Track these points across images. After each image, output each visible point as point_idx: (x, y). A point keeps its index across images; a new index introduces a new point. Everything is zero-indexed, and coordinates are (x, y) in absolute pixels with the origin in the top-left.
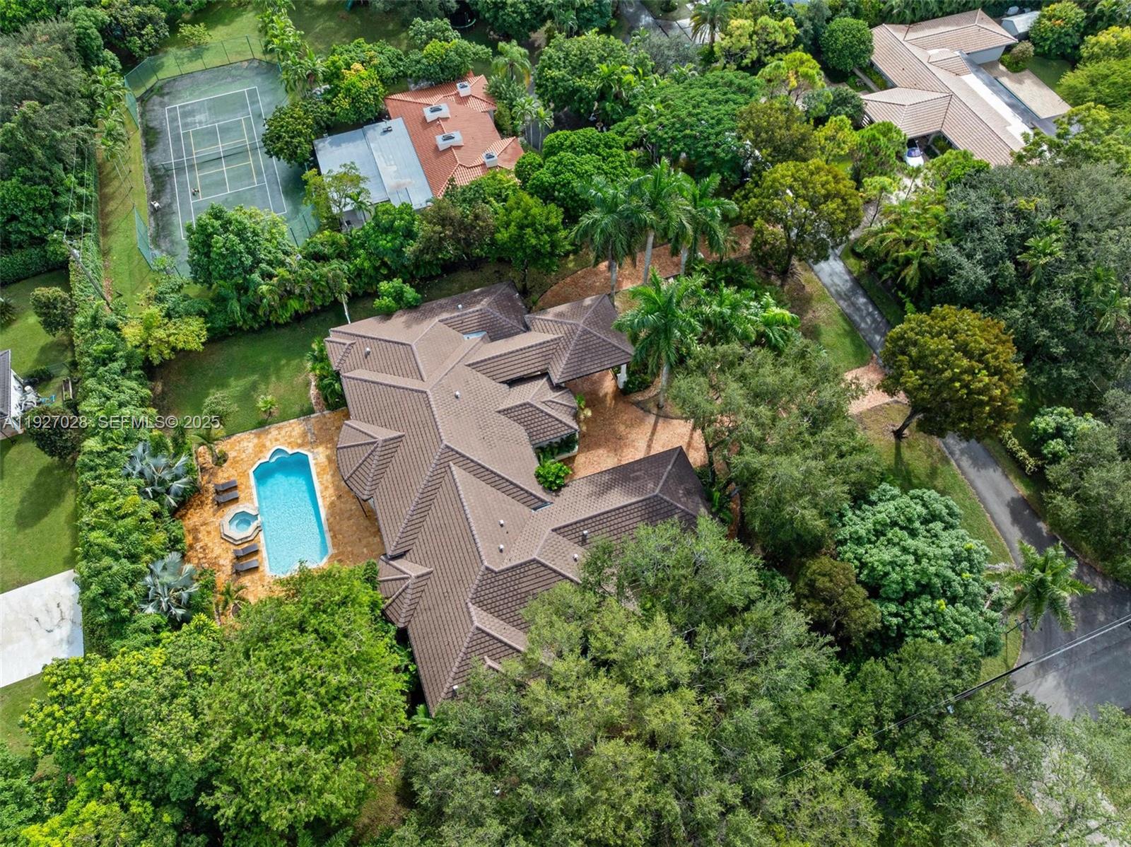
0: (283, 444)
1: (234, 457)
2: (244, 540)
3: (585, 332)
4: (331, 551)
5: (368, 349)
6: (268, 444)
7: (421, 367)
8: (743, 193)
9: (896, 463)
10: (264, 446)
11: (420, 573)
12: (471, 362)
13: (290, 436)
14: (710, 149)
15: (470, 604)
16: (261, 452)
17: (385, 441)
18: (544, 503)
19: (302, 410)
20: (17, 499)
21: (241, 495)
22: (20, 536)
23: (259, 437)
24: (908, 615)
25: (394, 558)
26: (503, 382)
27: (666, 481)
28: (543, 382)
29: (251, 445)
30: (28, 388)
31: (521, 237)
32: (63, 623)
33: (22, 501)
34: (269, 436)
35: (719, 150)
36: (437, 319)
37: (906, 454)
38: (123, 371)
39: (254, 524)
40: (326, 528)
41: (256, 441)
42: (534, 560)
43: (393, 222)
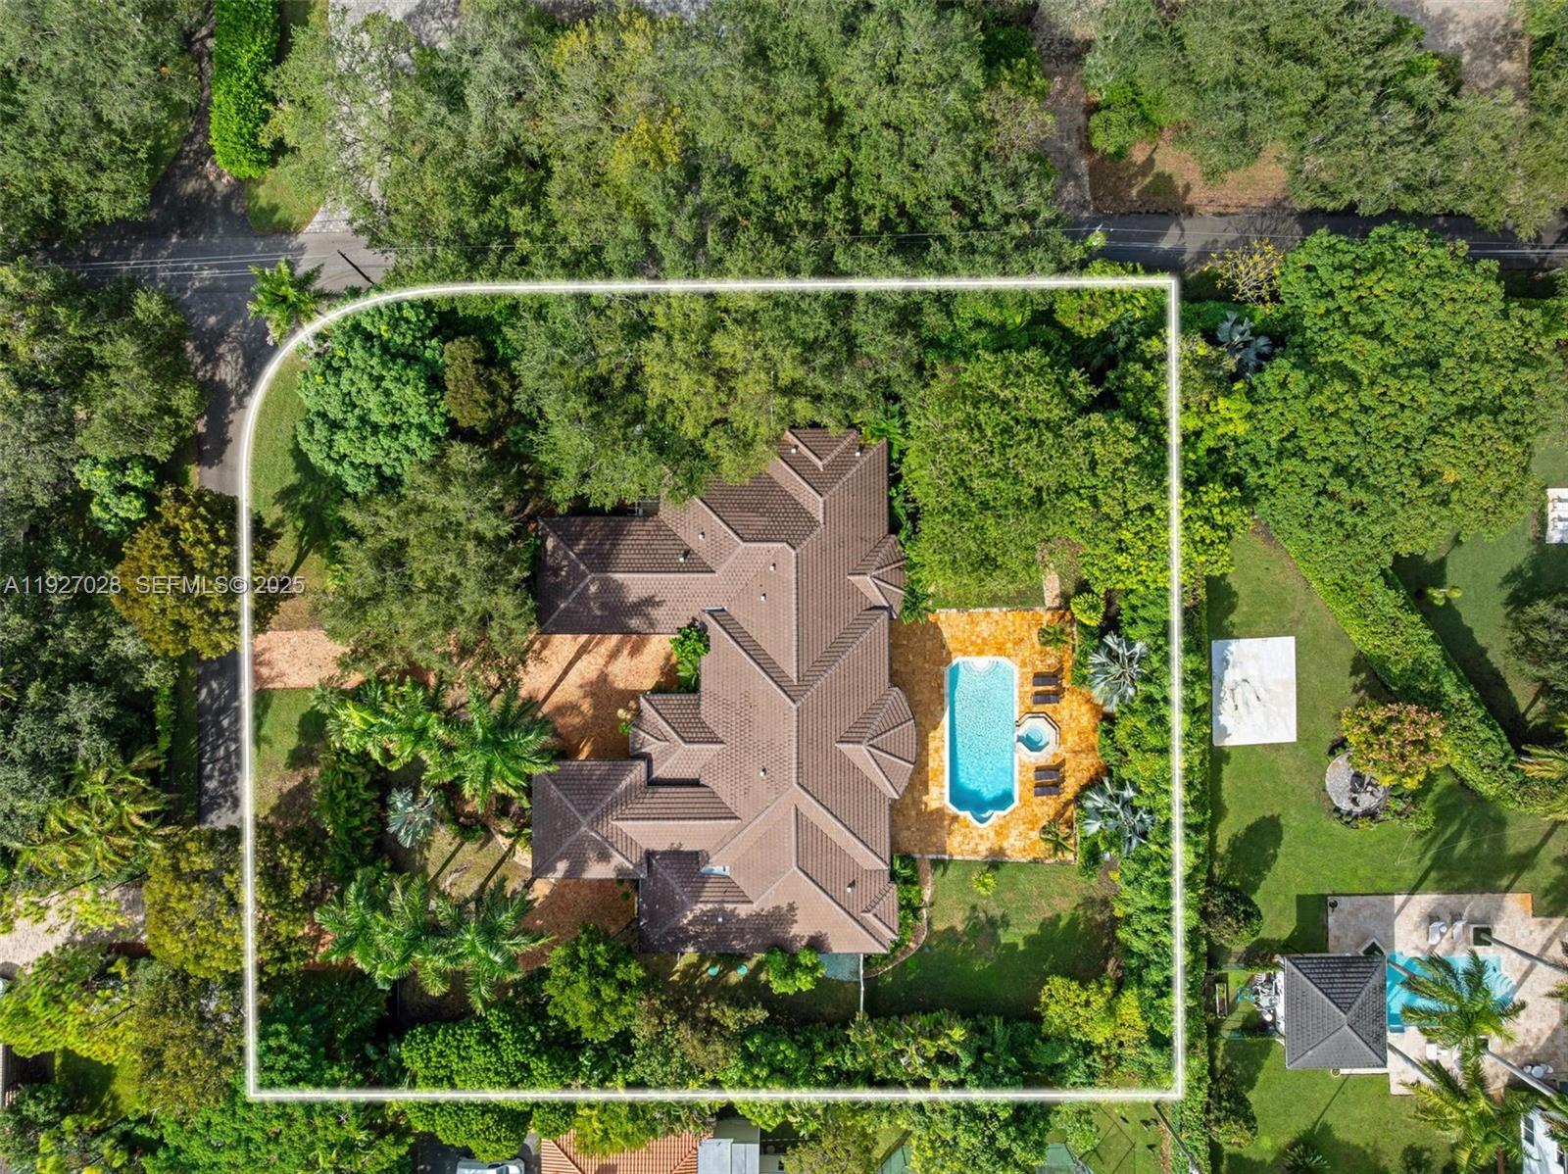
0: (975, 828)
1: (1032, 829)
2: (1036, 715)
3: (584, 813)
4: (947, 671)
5: (849, 890)
6: (992, 835)
7: (793, 828)
8: (286, 966)
9: (307, 552)
10: (998, 834)
11: (862, 577)
12: (733, 822)
13: (965, 836)
14: (295, 1048)
15: (821, 518)
16: (1001, 826)
17: (859, 742)
18: (711, 613)
19: (945, 870)
20: (1281, 860)
21: (1031, 775)
22: (1277, 810)
23: (1001, 848)
24: (418, 343)
25: (884, 608)
26: (704, 786)
27: (574, 589)
28: (659, 772)
29: (1012, 840)
30: (1268, 1018)
31: (613, 962)
32: (1233, 685)
33: (1275, 857)
34: (988, 845)
35: (284, 1040)
36: (754, 908)
37: (290, 559)
38: (1147, 966)
39: (1021, 732)
40: (947, 700)
41: (1005, 845)
42: (745, 541)
43: (768, 1076)
